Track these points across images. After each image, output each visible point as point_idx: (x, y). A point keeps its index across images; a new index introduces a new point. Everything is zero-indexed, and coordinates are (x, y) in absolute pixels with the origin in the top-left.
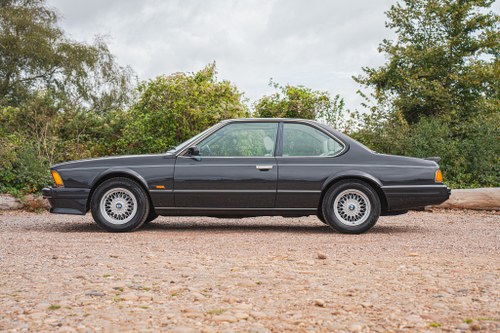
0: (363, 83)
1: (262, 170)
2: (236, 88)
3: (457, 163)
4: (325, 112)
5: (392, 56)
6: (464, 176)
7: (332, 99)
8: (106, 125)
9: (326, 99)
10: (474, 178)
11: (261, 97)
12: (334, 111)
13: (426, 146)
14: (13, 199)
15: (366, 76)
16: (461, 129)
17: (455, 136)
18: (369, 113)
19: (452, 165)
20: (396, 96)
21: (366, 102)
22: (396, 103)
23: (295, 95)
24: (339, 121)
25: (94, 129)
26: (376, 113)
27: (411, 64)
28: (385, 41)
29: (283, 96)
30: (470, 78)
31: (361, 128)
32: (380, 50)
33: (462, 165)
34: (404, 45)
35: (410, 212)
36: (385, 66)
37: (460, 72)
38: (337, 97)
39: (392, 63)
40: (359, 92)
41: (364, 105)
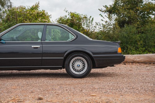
0: (103, 12)
1: (34, 48)
2: (47, 13)
3: (139, 43)
4: (85, 23)
6: (142, 49)
7: (88, 18)
9: (86, 17)
10: (146, 49)
12: (89, 23)
13: (127, 37)
15: (104, 9)
16: (141, 30)
17: (139, 33)
18: (104, 23)
19: (137, 44)
20: (116, 17)
22: (116, 20)
24: (91, 27)
26: (107, 23)
27: (122, 4)
29: (68, 17)
30: (145, 9)
31: (101, 30)
33: (141, 44)
35: (108, 67)
36: (112, 5)
37: (142, 7)
38: (91, 17)
39: (115, 3)
40: (100, 14)
41: (102, 20)
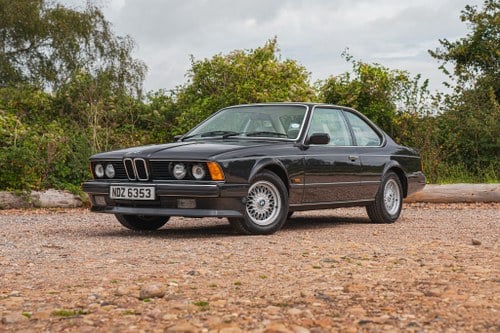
0: (440, 58)
4: (403, 94)
5: (476, 26)
7: (411, 78)
8: (156, 112)
9: (405, 78)
11: (328, 77)
12: (414, 93)
14: (72, 196)
15: (444, 50)
18: (452, 94)
20: (480, 73)
21: (449, 81)
23: (368, 74)
24: (421, 105)
25: (144, 117)
27: (498, 35)
28: (468, 7)
29: (354, 76)
32: (463, 19)
34: (491, 13)
36: (467, 38)
38: (419, 76)
39: (476, 33)
40: (442, 67)
41: (446, 84)
